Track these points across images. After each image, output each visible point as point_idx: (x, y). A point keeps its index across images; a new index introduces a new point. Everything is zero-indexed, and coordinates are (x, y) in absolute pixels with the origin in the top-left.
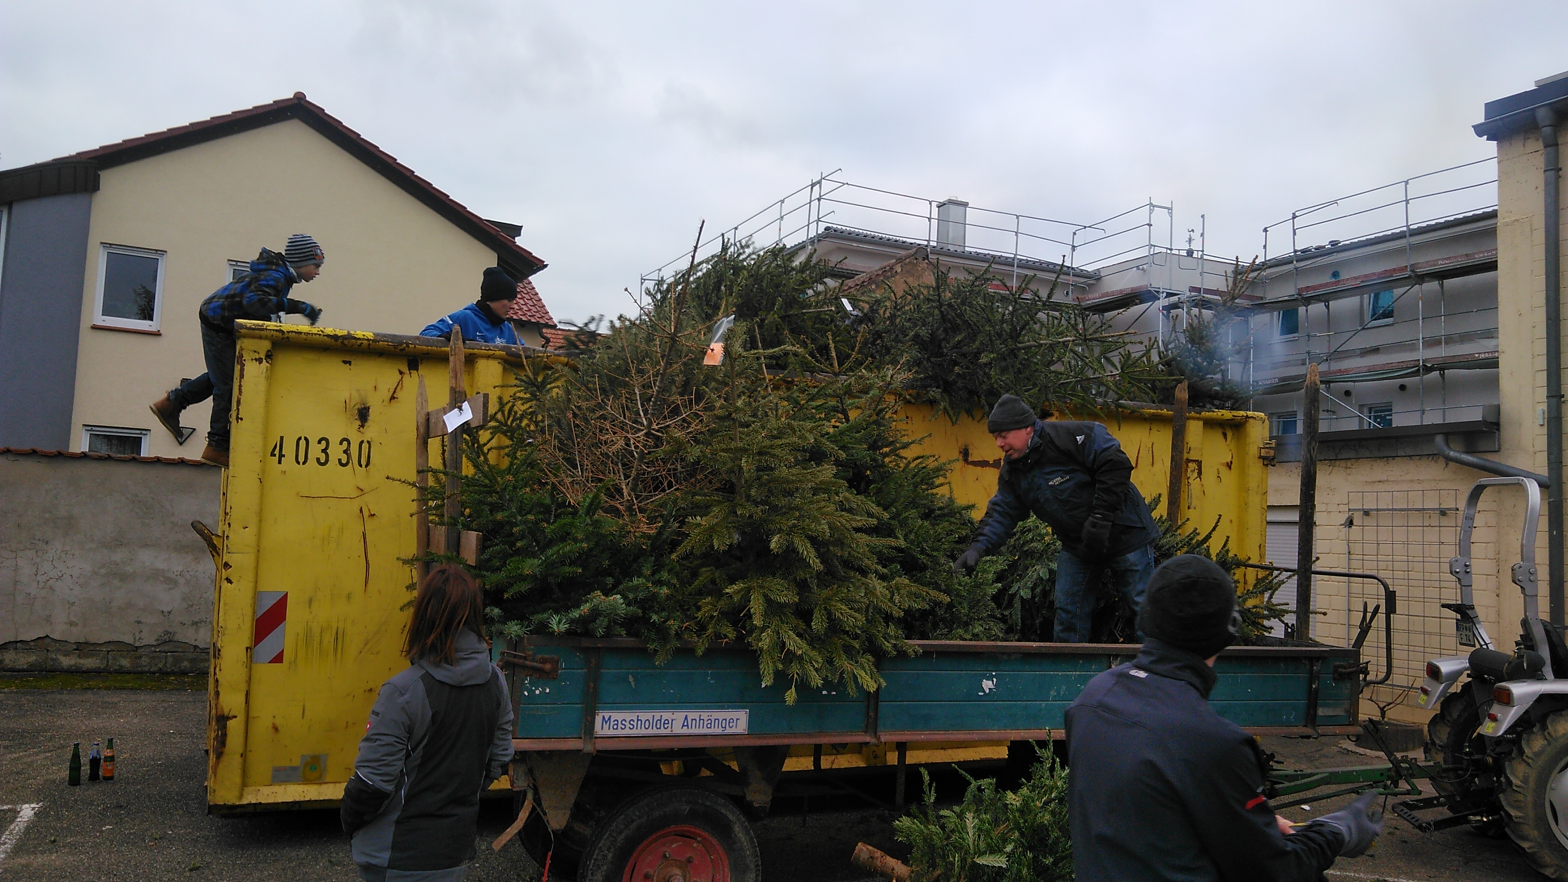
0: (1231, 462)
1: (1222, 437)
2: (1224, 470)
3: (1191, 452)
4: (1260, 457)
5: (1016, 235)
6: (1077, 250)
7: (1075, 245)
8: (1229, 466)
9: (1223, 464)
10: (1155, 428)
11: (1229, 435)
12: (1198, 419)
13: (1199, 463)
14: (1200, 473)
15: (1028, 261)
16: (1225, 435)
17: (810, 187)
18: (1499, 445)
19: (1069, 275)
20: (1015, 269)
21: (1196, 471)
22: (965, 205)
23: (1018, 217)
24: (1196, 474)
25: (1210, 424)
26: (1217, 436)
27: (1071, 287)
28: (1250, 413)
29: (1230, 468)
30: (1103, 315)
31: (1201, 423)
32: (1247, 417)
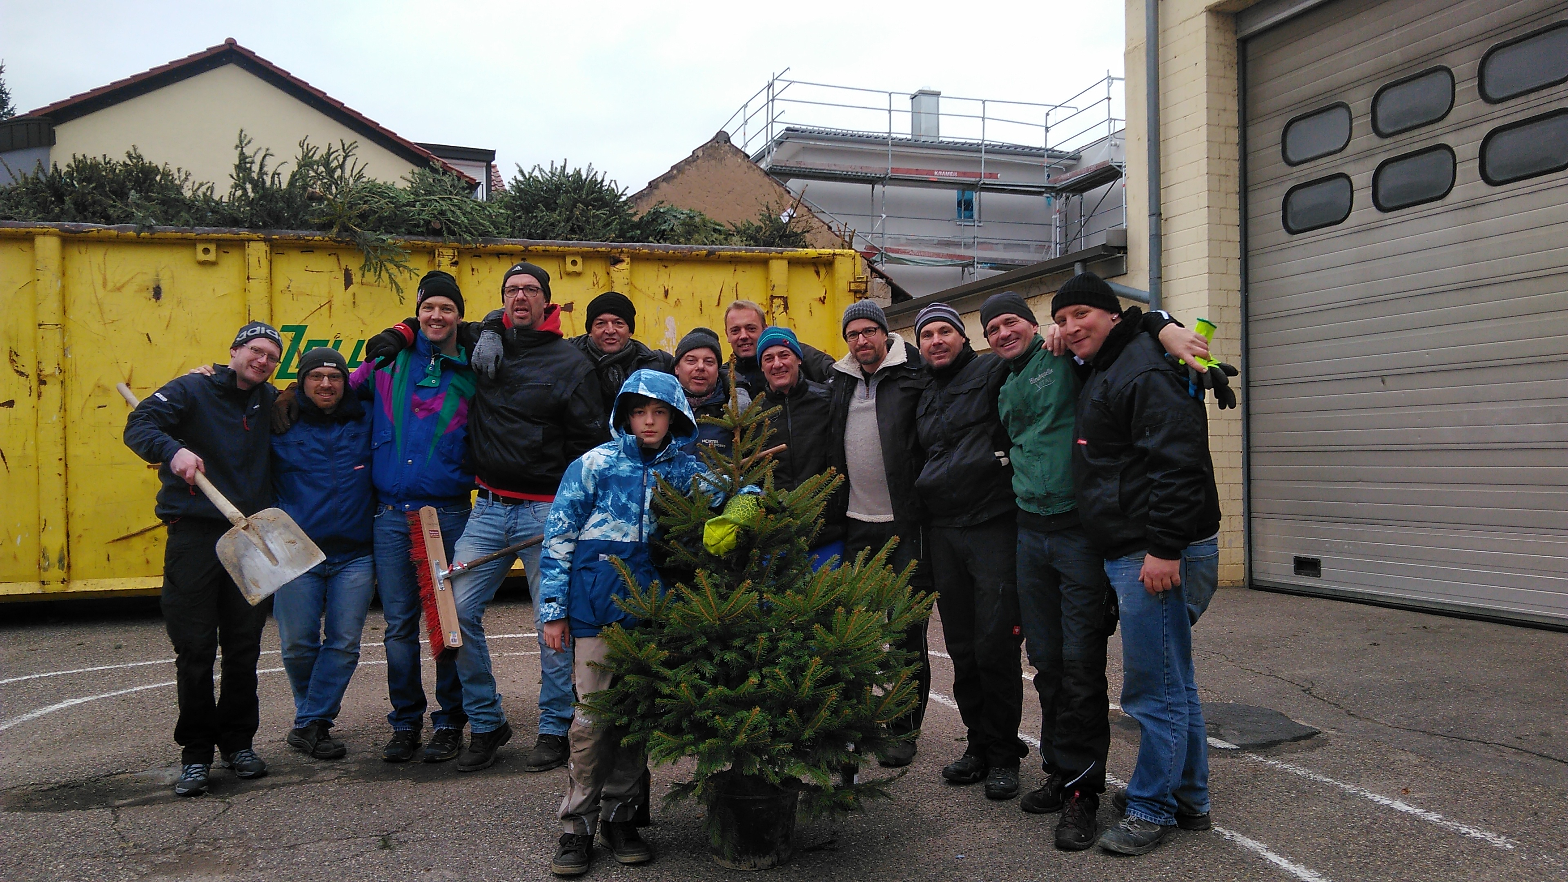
0: (825, 297)
1: (815, 275)
2: (817, 305)
3: (775, 288)
4: (850, 291)
5: (983, 120)
6: (1052, 130)
7: (1048, 126)
8: (822, 301)
9: (815, 300)
10: (740, 269)
11: (823, 272)
12: (782, 258)
13: (785, 299)
14: (786, 308)
15: (994, 146)
16: (818, 273)
17: (767, 88)
18: (1127, 268)
19: (1043, 156)
20: (984, 156)
21: (782, 307)
22: (937, 94)
23: (984, 102)
24: (782, 309)
25: (794, 263)
26: (810, 273)
27: (1046, 170)
28: (837, 251)
29: (824, 303)
30: (1082, 196)
31: (786, 262)
32: (834, 254)
